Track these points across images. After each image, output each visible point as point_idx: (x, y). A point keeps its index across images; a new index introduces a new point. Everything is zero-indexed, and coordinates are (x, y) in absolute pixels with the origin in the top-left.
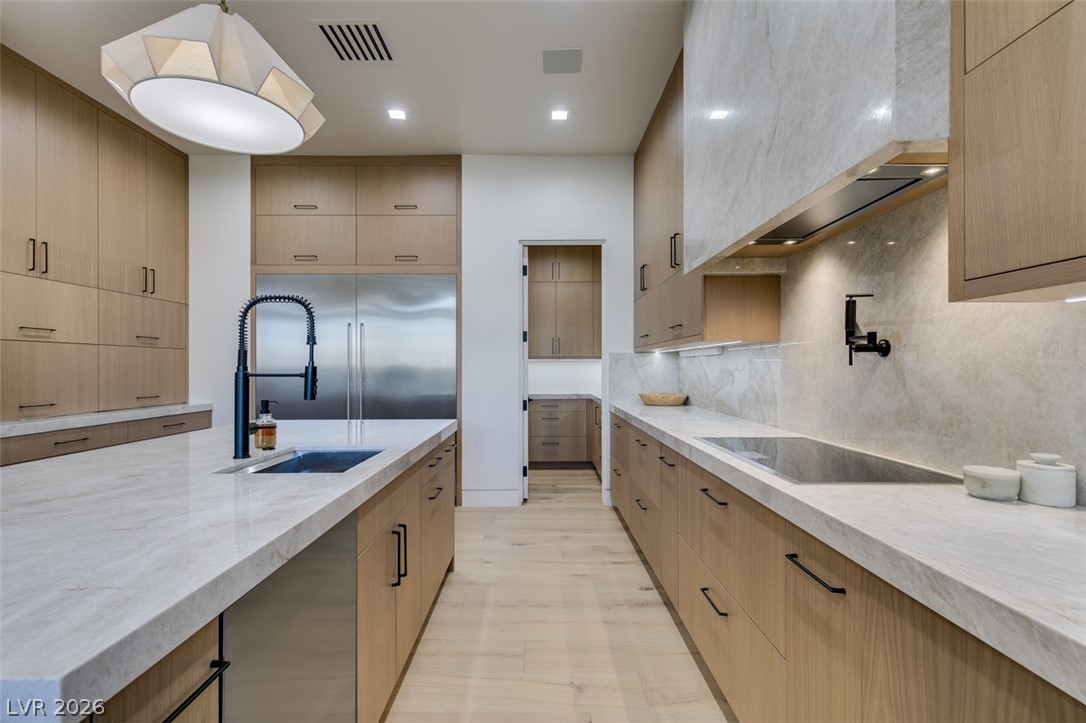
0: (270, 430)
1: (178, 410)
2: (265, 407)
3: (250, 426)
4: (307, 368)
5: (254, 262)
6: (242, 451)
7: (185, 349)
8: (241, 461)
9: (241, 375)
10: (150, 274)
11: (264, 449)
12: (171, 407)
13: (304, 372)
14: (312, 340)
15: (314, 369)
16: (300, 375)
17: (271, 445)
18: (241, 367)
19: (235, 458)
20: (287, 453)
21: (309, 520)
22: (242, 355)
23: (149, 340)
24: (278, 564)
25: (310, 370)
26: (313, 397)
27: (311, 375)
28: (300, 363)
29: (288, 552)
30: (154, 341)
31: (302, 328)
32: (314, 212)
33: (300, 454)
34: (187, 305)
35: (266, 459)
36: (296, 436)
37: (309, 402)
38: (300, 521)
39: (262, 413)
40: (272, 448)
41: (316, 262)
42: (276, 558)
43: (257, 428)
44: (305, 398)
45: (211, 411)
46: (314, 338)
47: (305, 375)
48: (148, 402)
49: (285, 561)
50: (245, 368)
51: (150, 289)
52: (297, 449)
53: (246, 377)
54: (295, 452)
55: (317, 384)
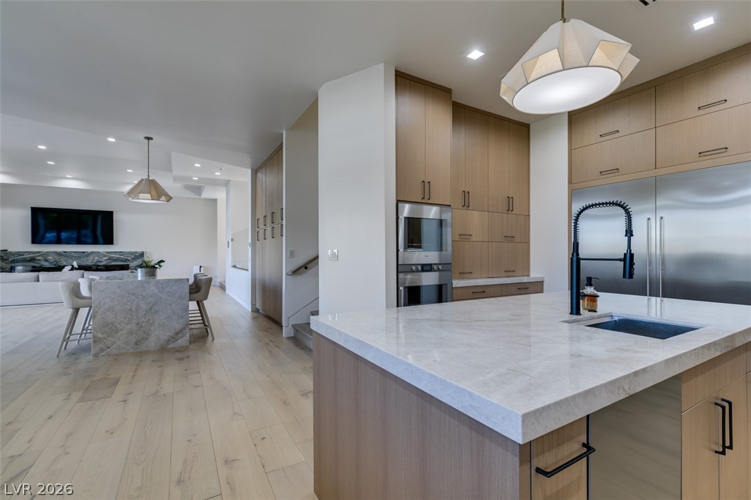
0: (593, 298)
1: (525, 279)
2: (589, 282)
3: (581, 294)
4: (625, 254)
5: (570, 182)
6: (575, 310)
7: (528, 243)
8: (575, 317)
9: (575, 259)
10: (511, 199)
11: (589, 311)
12: (522, 278)
13: (623, 257)
14: (629, 233)
15: (632, 256)
16: (620, 260)
17: (594, 309)
18: (575, 254)
19: (571, 314)
20: (606, 316)
21: (644, 370)
22: (575, 245)
23: (509, 238)
24: (623, 396)
25: (628, 256)
26: (631, 276)
27: (629, 260)
28: (621, 250)
29: (629, 389)
30: (512, 239)
31: (621, 224)
32: (616, 135)
33: (616, 319)
34: (529, 216)
35: (592, 318)
36: (612, 304)
37: (627, 280)
38: (637, 369)
39: (587, 285)
40: (595, 311)
41: (619, 173)
42: (621, 391)
43: (585, 295)
44: (624, 277)
45: (543, 282)
46: (631, 231)
47: (624, 260)
48: (510, 274)
49: (628, 396)
50: (578, 254)
51: (511, 209)
52: (613, 314)
53: (578, 260)
54: (612, 316)
55: (634, 267)
